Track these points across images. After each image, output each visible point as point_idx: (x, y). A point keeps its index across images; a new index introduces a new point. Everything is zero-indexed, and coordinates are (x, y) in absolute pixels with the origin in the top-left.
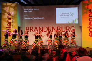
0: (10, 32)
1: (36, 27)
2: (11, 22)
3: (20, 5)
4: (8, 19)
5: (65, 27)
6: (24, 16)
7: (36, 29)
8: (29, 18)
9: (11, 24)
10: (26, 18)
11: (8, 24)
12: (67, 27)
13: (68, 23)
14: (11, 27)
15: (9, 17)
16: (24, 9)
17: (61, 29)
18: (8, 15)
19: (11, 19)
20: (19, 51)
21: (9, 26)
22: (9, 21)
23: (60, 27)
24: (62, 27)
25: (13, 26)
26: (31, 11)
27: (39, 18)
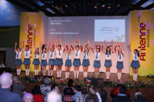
2: (32, 38)
3: (46, 14)
4: (29, 34)
5: (107, 46)
6: (51, 30)
8: (57, 33)
10: (53, 33)
11: (28, 40)
12: (109, 46)
14: (32, 45)
15: (30, 31)
16: (51, 21)
18: (29, 29)
19: (33, 34)
20: (40, 78)
21: (30, 43)
22: (30, 36)
23: (100, 46)
26: (60, 24)
27: (71, 33)
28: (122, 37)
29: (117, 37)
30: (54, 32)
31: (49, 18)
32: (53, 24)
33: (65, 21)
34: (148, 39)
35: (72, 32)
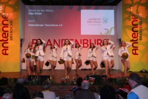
0: (8, 47)
1: (49, 40)
2: (8, 31)
4: (3, 26)
5: (95, 40)
6: (29, 21)
7: (49, 43)
8: (37, 25)
9: (8, 34)
10: (32, 25)
11: (3, 34)
12: (98, 40)
13: (100, 34)
14: (8, 40)
15: (5, 22)
16: (29, 10)
17: (89, 43)
18: (3, 19)
19: (9, 26)
20: (35, 79)
21: (5, 37)
22: (5, 29)
23: (87, 40)
24: (90, 40)
25: (11, 37)
26: (40, 14)
27: (53, 25)
28: (111, 29)
29: (105, 29)
30: (33, 23)
31: (27, 6)
32: (32, 14)
33: (47, 11)
34: (141, 32)
35: (55, 24)
